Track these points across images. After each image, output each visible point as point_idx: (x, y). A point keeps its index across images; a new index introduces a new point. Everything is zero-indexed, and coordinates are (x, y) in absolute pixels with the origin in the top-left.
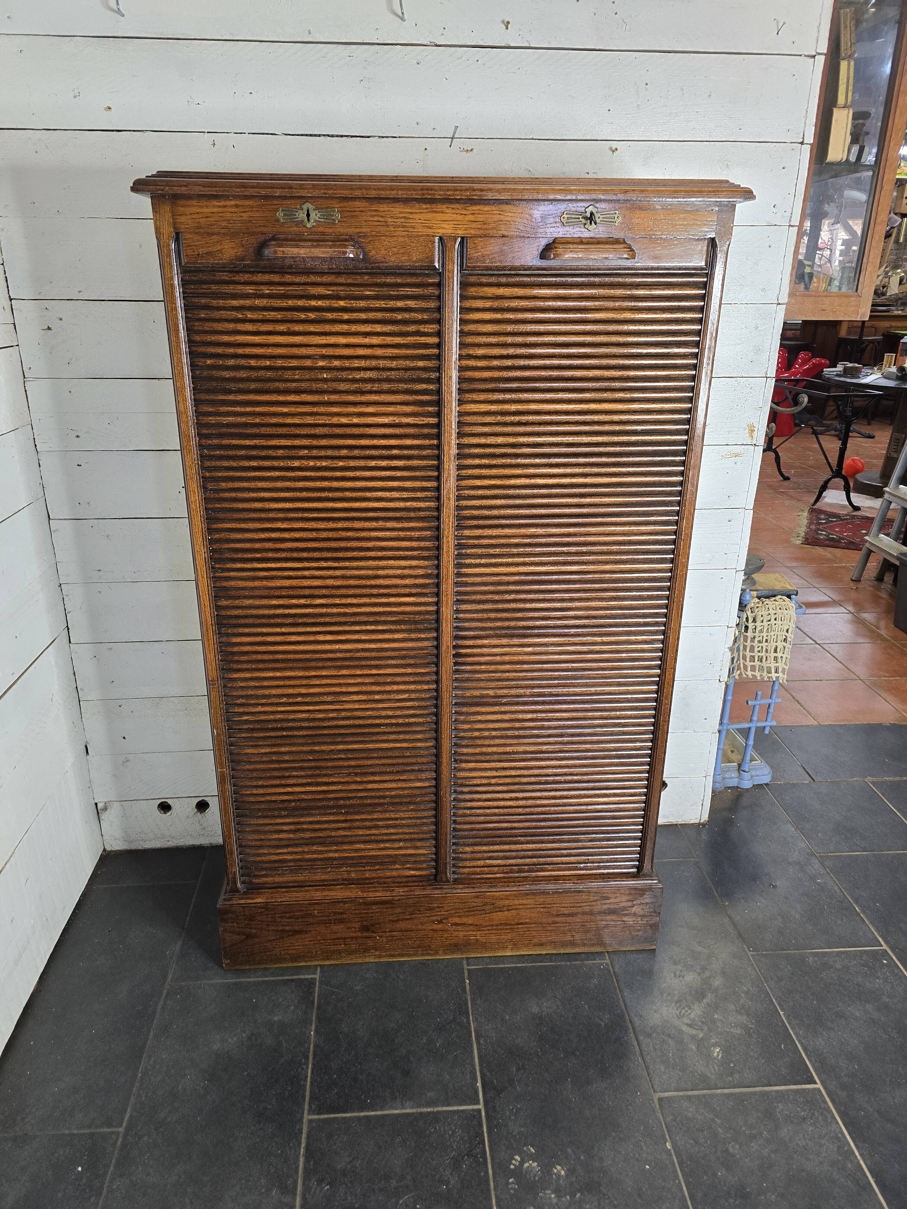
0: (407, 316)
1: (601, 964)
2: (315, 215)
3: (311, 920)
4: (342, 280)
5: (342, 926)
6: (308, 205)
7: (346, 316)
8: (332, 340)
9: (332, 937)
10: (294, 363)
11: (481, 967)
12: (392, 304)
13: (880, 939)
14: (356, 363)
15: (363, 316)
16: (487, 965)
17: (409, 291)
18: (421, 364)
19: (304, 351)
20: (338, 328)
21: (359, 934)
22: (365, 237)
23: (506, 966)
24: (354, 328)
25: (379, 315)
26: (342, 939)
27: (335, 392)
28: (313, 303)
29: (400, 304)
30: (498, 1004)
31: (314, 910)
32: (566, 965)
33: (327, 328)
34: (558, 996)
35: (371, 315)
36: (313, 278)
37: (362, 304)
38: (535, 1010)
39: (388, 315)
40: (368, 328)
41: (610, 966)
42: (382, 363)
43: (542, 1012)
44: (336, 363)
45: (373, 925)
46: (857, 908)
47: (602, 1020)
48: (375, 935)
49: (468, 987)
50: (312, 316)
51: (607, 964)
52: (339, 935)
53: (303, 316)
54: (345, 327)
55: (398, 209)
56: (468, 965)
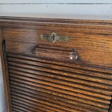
0: (96, 85)
2: (57, 38)
4: (67, 65)
6: (54, 33)
7: (67, 79)
8: (59, 87)
10: (44, 91)
12: (90, 79)
14: (69, 98)
15: (75, 81)
17: (100, 75)
18: (100, 106)
19: (48, 88)
20: (62, 83)
22: (80, 49)
24: (70, 84)
25: (82, 82)
27: (59, 105)
28: (53, 72)
29: (94, 80)
33: (58, 82)
35: (78, 81)
36: (54, 62)
37: (75, 76)
39: (87, 83)
40: (76, 86)
42: (80, 100)
44: (60, 95)
50: (52, 76)
53: (49, 75)
54: (66, 83)
55: (100, 38)
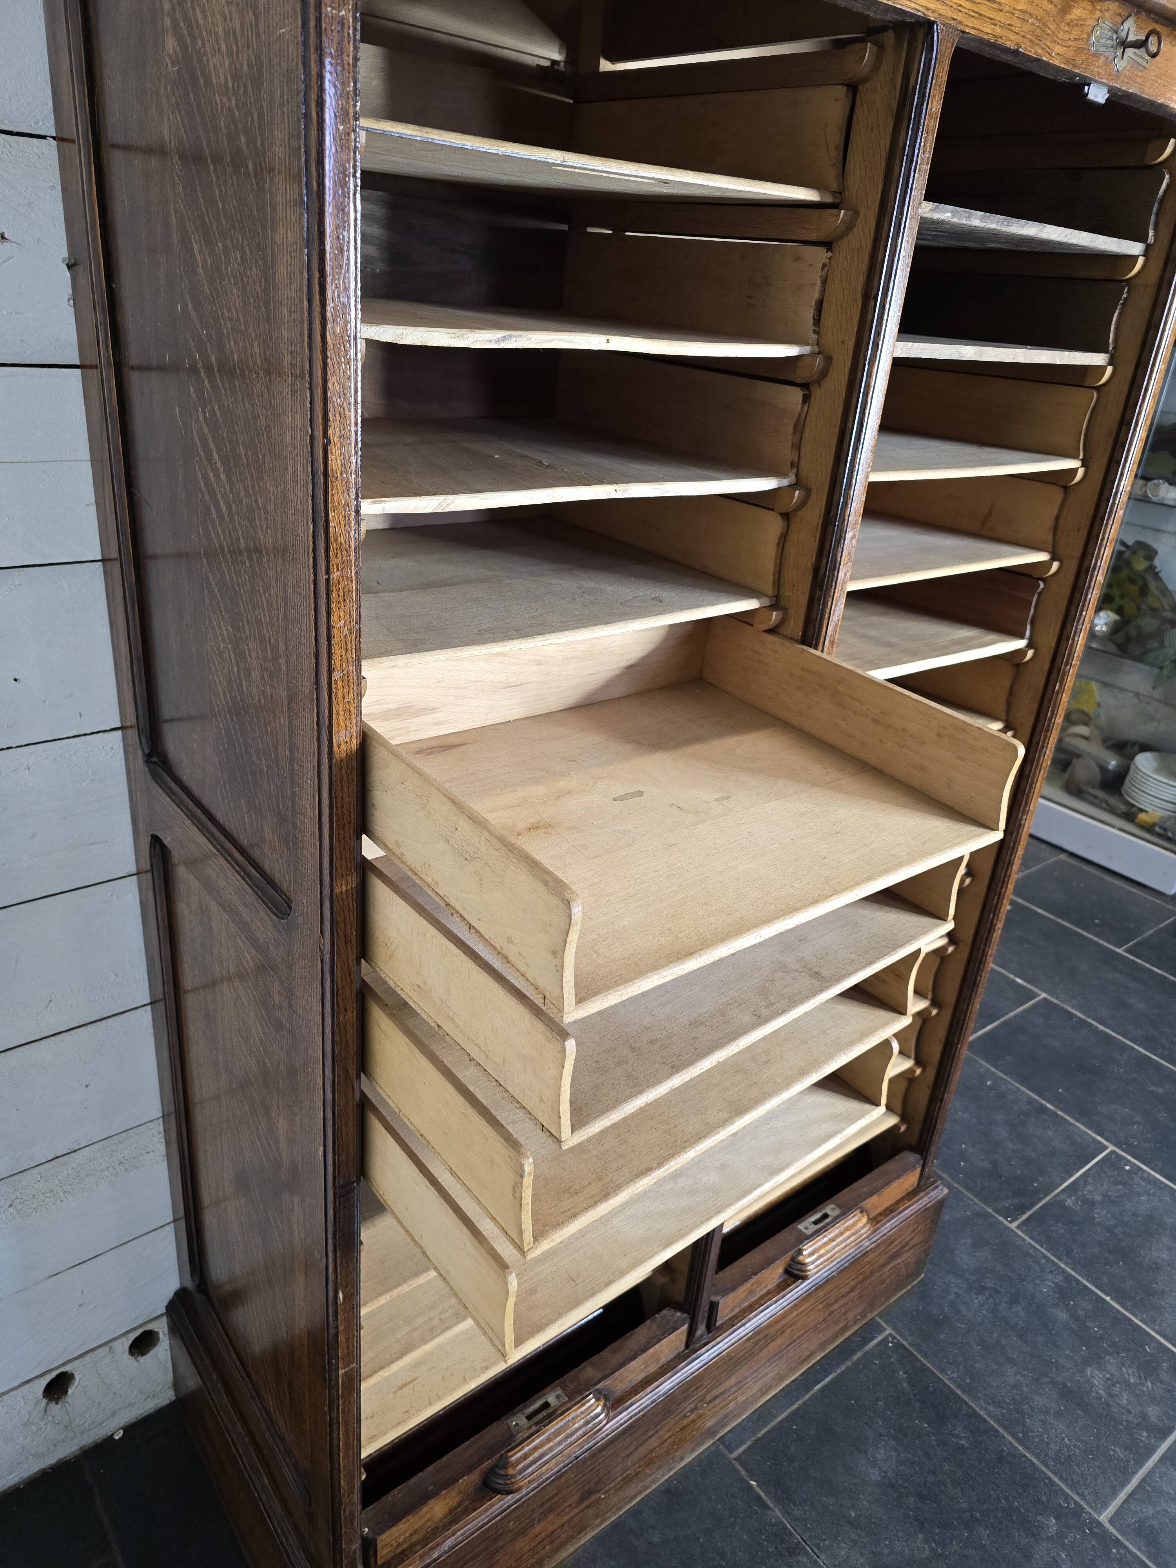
1: (885, 1341)
3: (501, 1543)
5: (551, 1517)
9: (533, 1544)
11: (749, 1443)
13: (1099, 1138)
16: (754, 1433)
21: (576, 1511)
23: (780, 1419)
26: (548, 1537)
30: (824, 1499)
31: (509, 1522)
32: (849, 1368)
34: (882, 1431)
38: (874, 1475)
41: (898, 1337)
43: (885, 1472)
45: (597, 1483)
46: (1048, 1105)
47: (960, 1438)
48: (598, 1495)
49: (762, 1494)
51: (894, 1338)
52: (542, 1536)
56: (731, 1452)
